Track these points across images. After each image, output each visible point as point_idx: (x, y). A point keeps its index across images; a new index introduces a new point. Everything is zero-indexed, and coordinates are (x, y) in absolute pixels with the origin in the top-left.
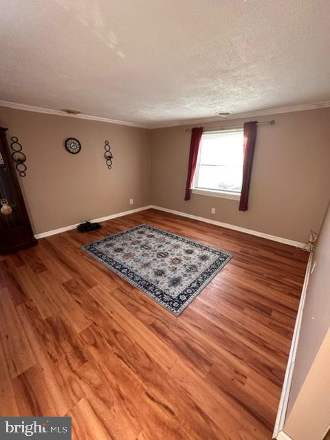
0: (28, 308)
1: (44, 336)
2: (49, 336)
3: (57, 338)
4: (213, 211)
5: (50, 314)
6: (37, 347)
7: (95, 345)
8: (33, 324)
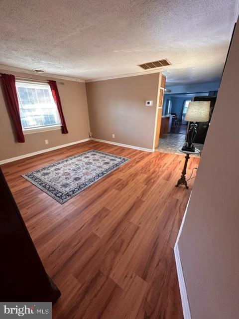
0: (143, 195)
1: (153, 182)
2: (153, 181)
3: (152, 179)
4: (47, 142)
5: (143, 185)
6: (158, 182)
7: (149, 171)
8: (150, 188)
